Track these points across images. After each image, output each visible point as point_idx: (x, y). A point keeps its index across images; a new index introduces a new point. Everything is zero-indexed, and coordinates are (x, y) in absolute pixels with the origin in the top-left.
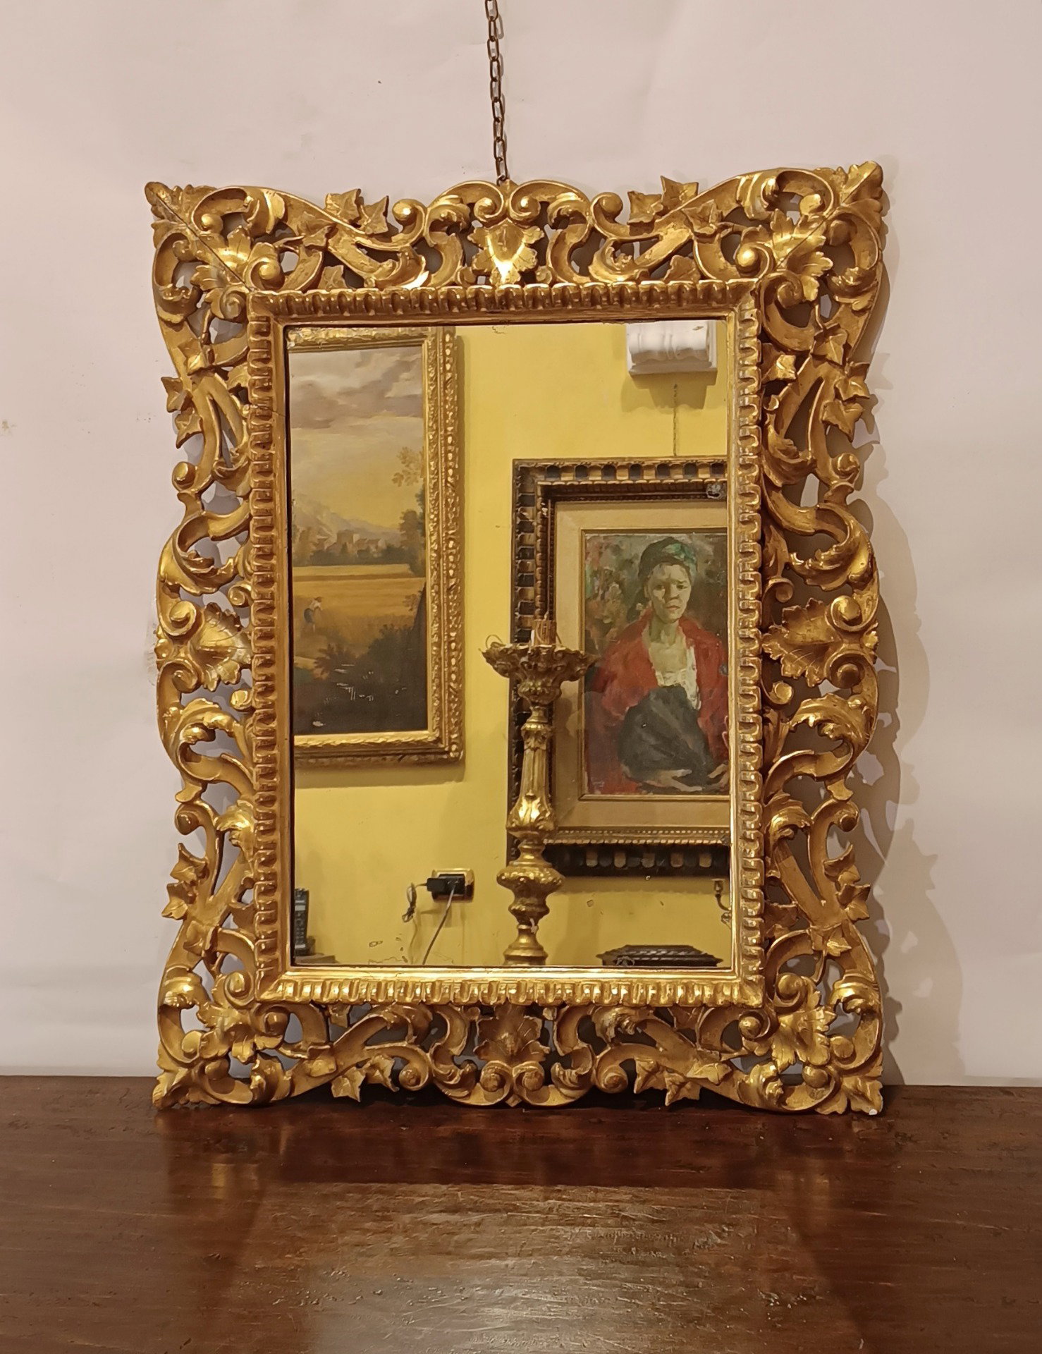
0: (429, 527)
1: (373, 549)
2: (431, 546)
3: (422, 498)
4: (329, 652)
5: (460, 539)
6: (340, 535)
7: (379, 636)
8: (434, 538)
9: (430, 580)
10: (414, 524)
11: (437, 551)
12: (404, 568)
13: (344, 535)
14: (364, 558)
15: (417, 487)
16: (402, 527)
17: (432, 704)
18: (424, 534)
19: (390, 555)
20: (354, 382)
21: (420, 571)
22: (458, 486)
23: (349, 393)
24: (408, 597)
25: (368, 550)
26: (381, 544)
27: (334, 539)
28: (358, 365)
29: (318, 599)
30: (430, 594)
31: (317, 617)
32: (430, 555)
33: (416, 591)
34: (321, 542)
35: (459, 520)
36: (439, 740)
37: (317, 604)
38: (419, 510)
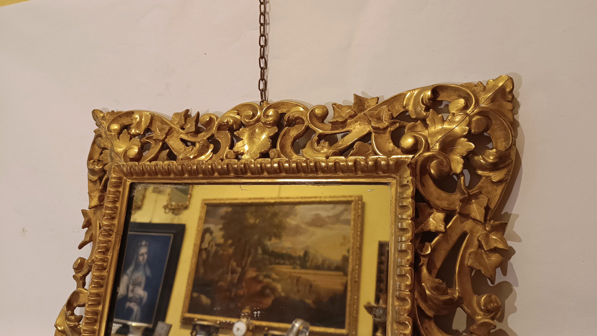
1: (332, 266)
2: (350, 266)
3: (348, 251)
4: (316, 298)
6: (322, 261)
7: (332, 295)
8: (352, 264)
11: (352, 269)
14: (329, 269)
15: (347, 248)
16: (342, 260)
18: (348, 263)
19: (337, 268)
20: (331, 213)
21: (346, 274)
22: (360, 248)
23: (329, 217)
24: (341, 283)
25: (330, 266)
27: (320, 262)
28: (332, 209)
30: (349, 283)
31: (313, 287)
32: (350, 269)
33: (344, 281)
34: (317, 262)
35: (360, 259)
37: (314, 282)
38: (347, 255)
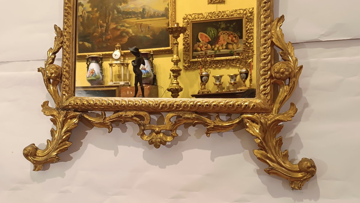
0: (170, 10)
1: (160, 15)
2: (170, 13)
3: (168, 5)
4: (152, 34)
5: (175, 12)
6: (154, 12)
7: (161, 30)
8: (171, 12)
9: (170, 19)
10: (167, 10)
11: (171, 14)
12: (165, 18)
13: (155, 13)
15: (167, 3)
16: (165, 10)
17: (170, 42)
18: (169, 11)
19: (163, 16)
21: (168, 18)
22: (175, 2)
24: (166, 23)
25: (159, 15)
26: (161, 14)
27: (153, 13)
29: (150, 24)
30: (170, 22)
31: (150, 28)
32: (170, 15)
33: (167, 22)
34: (151, 14)
35: (175, 8)
36: (172, 49)
37: (150, 25)
38: (168, 7)
